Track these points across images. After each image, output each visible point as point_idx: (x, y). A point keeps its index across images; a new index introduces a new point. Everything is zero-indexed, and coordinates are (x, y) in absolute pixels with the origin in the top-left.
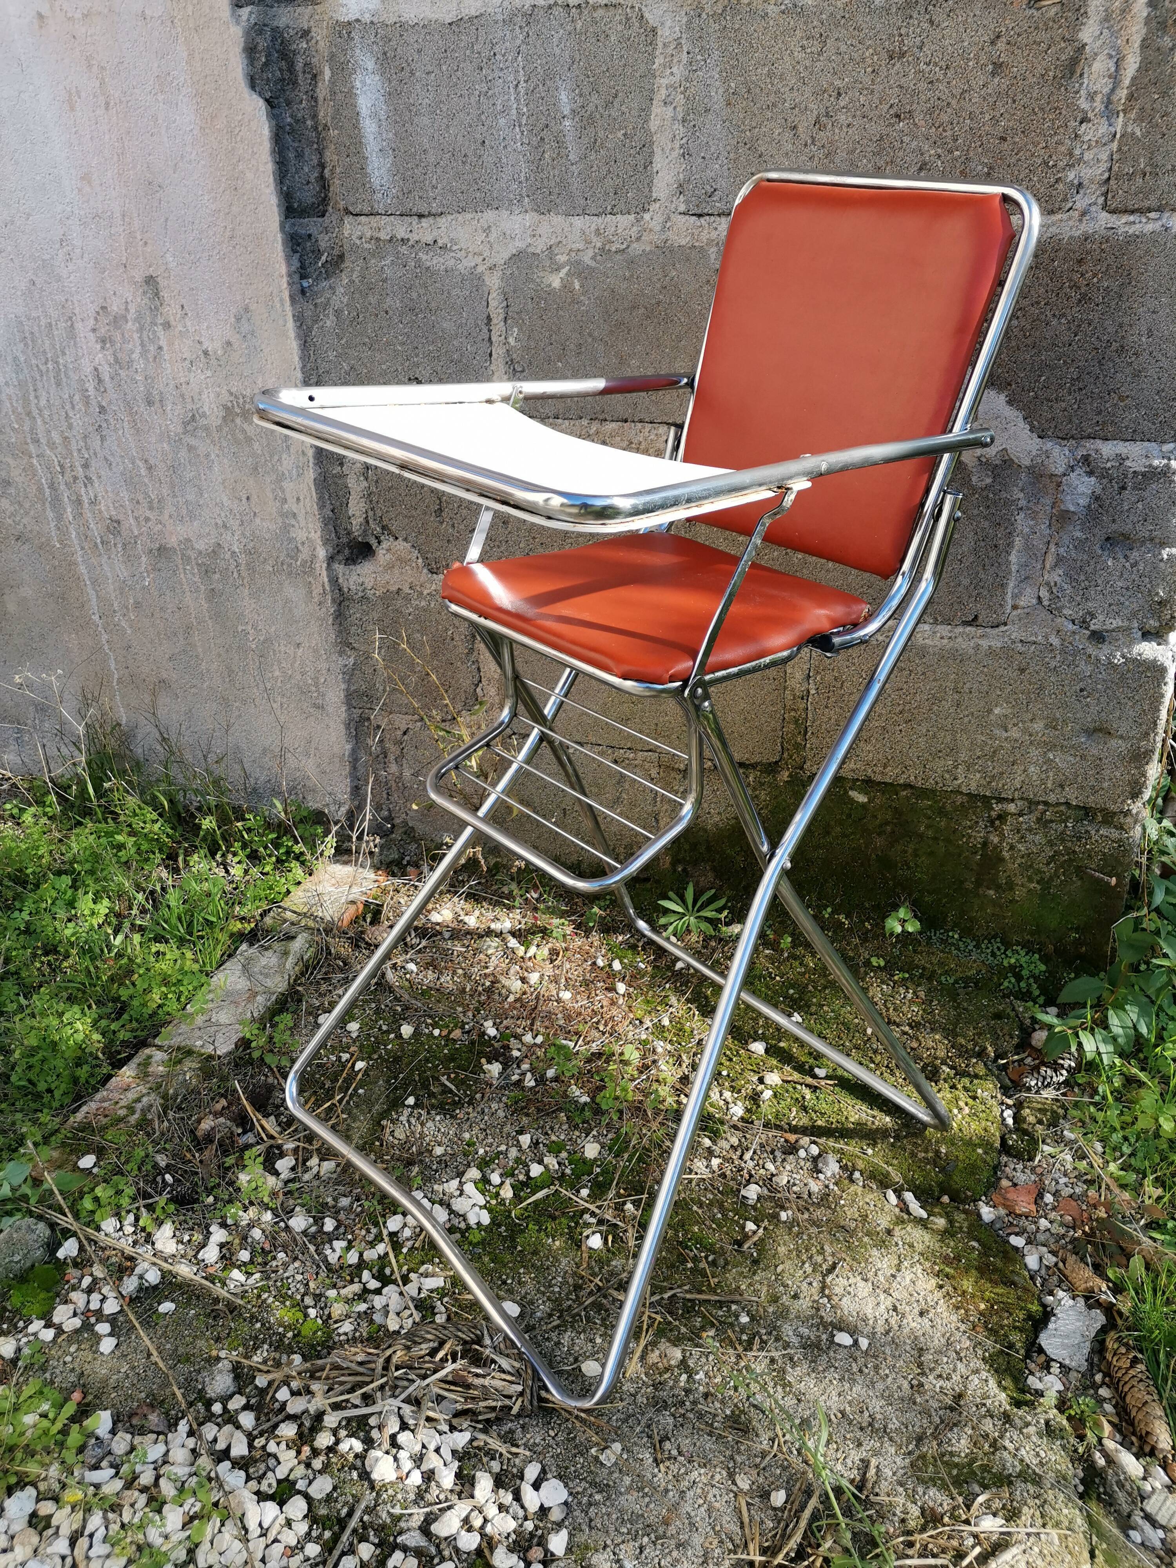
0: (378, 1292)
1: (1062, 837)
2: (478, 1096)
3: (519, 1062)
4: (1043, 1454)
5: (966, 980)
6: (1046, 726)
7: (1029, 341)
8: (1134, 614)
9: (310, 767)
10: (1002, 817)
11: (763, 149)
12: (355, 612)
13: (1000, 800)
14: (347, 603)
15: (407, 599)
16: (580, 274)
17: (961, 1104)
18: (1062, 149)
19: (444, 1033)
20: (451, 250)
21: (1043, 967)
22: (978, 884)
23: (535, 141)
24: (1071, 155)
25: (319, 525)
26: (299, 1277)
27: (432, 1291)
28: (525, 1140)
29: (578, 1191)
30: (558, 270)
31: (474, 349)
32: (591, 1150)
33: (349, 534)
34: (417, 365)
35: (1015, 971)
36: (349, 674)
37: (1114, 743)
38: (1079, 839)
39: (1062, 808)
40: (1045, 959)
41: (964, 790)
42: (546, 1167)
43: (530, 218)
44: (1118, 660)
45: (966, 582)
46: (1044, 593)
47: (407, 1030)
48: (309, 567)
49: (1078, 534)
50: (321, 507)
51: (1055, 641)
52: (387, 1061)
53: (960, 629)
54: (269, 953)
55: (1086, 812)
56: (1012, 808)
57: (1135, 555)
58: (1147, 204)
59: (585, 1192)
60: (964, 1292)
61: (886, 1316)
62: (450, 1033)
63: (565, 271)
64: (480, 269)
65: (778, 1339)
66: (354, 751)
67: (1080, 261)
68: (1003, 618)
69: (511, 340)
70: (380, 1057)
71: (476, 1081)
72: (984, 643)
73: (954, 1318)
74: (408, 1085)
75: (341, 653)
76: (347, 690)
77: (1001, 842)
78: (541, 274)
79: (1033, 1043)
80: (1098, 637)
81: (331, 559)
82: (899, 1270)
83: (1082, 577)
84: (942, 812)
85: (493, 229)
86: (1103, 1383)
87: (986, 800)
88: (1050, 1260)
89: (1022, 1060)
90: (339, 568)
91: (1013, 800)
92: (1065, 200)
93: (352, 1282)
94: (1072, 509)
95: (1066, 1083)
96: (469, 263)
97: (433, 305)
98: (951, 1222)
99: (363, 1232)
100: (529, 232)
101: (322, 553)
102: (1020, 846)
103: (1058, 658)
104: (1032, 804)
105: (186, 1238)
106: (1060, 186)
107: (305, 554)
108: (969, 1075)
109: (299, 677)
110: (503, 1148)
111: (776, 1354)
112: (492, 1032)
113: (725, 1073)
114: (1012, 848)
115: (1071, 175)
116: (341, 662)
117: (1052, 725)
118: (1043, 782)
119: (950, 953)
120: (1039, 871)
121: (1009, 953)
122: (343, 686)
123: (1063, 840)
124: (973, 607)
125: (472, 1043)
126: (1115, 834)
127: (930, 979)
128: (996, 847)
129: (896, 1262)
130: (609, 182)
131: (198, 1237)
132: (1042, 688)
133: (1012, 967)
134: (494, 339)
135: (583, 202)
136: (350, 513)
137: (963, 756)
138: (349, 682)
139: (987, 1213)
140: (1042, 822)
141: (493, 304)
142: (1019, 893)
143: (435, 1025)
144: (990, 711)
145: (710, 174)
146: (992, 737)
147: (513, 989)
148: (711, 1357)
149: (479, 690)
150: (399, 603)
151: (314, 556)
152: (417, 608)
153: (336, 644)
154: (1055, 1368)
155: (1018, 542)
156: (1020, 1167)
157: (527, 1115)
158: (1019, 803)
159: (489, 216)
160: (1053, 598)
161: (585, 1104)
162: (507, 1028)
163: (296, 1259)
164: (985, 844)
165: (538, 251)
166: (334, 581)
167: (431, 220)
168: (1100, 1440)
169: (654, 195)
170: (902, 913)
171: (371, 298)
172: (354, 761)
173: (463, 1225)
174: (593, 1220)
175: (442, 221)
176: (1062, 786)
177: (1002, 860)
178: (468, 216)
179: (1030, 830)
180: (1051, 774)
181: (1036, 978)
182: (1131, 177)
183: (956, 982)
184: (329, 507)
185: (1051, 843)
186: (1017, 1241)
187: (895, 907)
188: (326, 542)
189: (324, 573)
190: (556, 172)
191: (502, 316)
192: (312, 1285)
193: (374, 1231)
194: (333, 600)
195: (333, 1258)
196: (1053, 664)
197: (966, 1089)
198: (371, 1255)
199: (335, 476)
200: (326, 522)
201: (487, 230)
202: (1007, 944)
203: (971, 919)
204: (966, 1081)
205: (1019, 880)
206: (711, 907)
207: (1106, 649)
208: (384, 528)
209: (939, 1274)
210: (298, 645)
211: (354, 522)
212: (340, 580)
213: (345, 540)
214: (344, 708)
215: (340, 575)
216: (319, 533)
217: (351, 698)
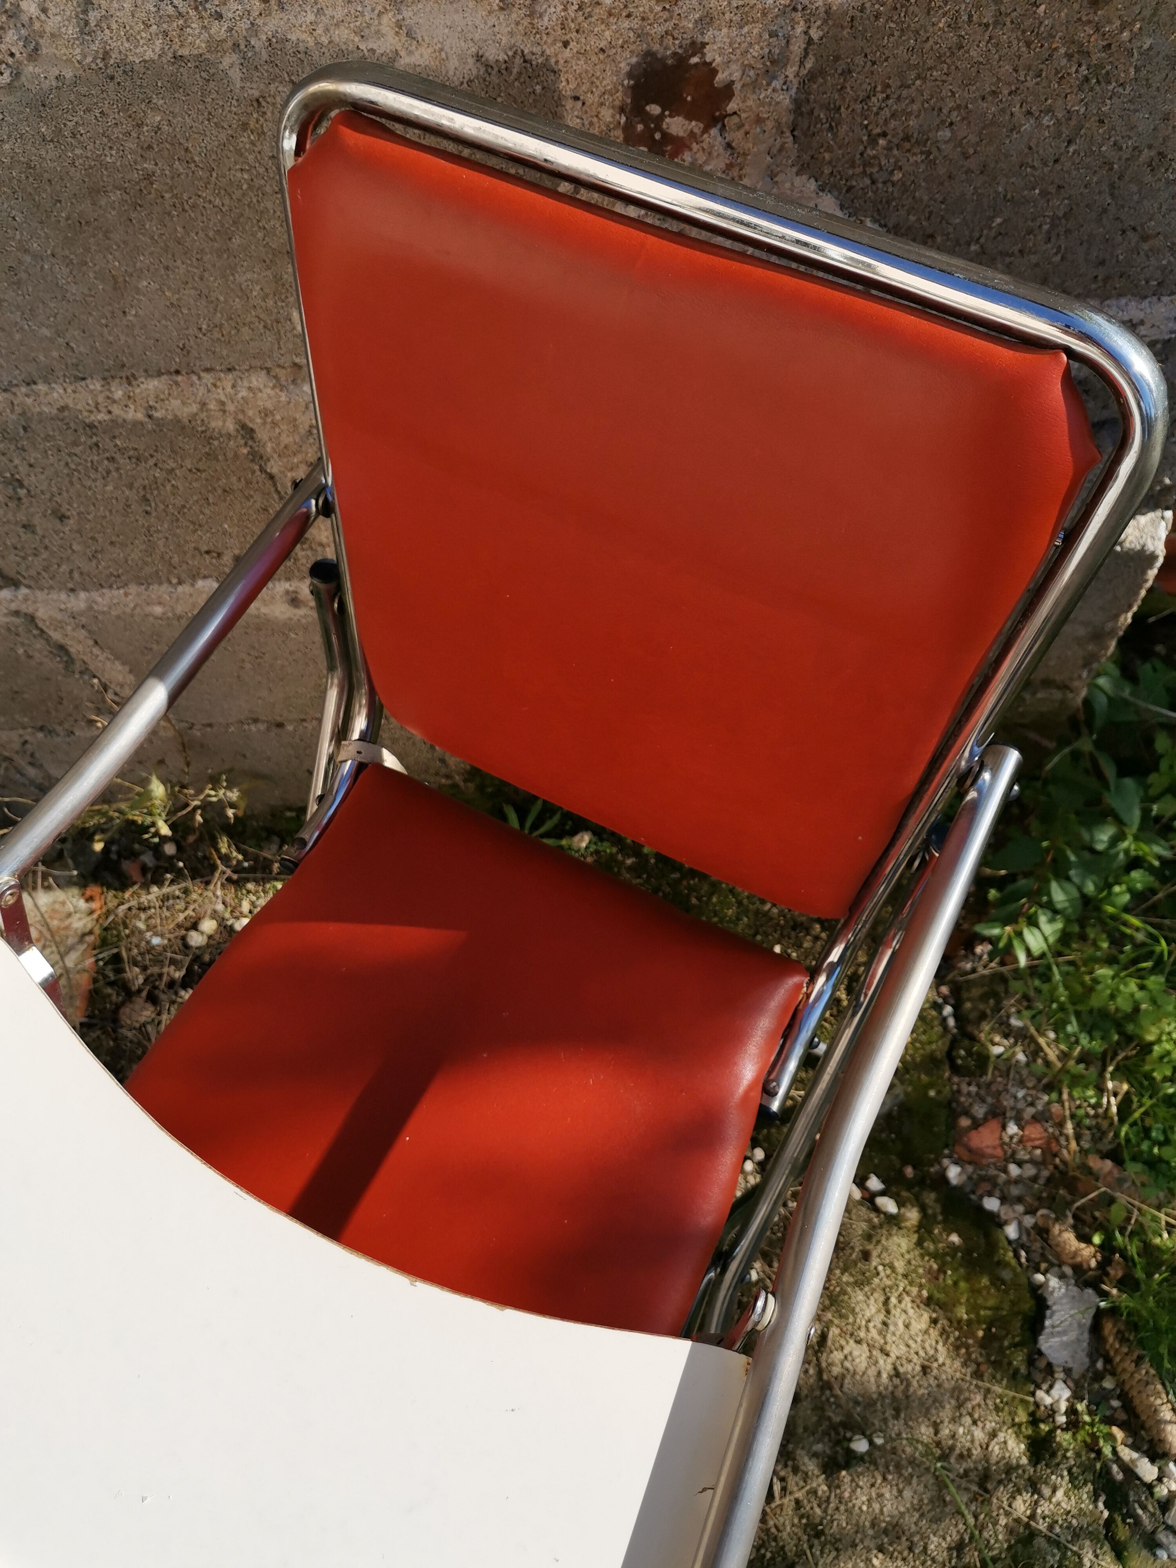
4: (1074, 1522)
60: (959, 1321)
61: (890, 1388)
65: (796, 1470)
73: (957, 1364)
82: (888, 1312)
86: (1105, 1369)
88: (1029, 1221)
98: (923, 1209)
111: (799, 1495)
129: (882, 1299)
139: (954, 1175)
154: (1060, 1375)
156: (973, 1089)
168: (1115, 1451)
186: (992, 1204)
206: (548, 826)
209: (929, 1302)
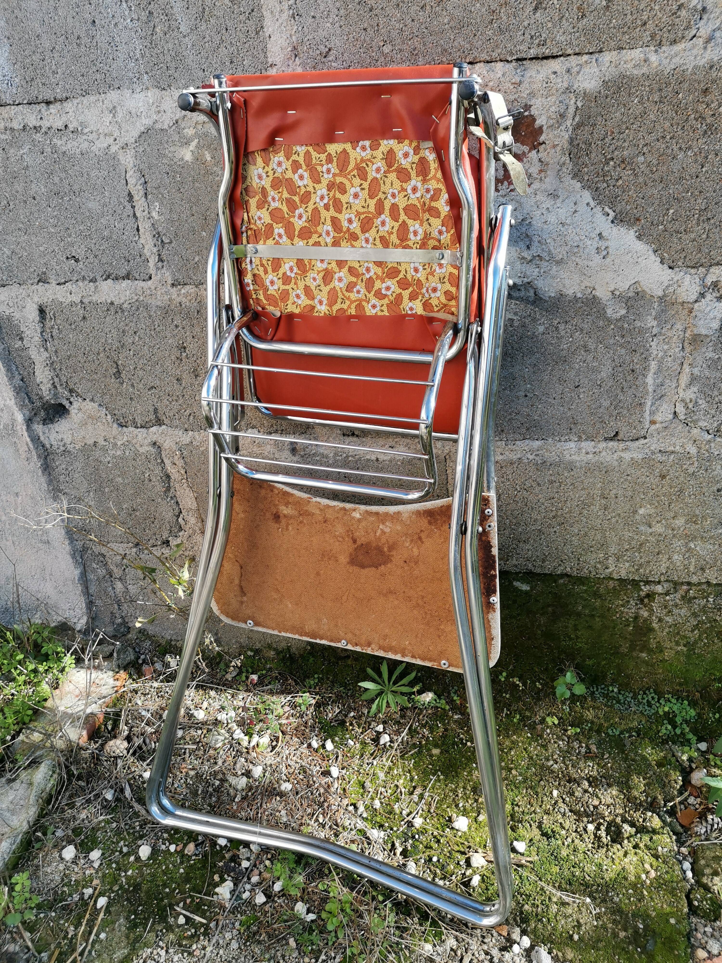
1: (704, 610)
2: (212, 925)
3: (248, 872)
5: (629, 730)
6: (687, 522)
7: (656, 176)
9: (48, 589)
10: (650, 596)
12: (60, 464)
13: (647, 583)
14: (51, 457)
15: (105, 450)
16: (209, 147)
17: (647, 866)
19: (179, 849)
20: (82, 133)
21: (692, 712)
22: (632, 648)
23: (144, 15)
25: (12, 393)
30: (187, 143)
31: (121, 225)
33: (41, 398)
34: (72, 245)
35: (670, 718)
39: (704, 587)
40: (693, 704)
41: (616, 576)
43: (152, 95)
45: (606, 404)
46: (680, 409)
47: (145, 851)
48: (10, 429)
49: (710, 355)
50: (11, 378)
51: (693, 450)
52: (127, 891)
53: (602, 445)
54: (16, 785)
56: (659, 589)
62: (185, 846)
63: (194, 144)
64: (114, 149)
66: (83, 574)
67: (706, 91)
68: (643, 433)
69: (154, 214)
70: (121, 887)
71: (211, 904)
72: (627, 456)
74: (147, 920)
75: (55, 498)
77: (651, 615)
78: (172, 149)
79: (693, 782)
81: (29, 422)
83: (716, 393)
84: (596, 595)
85: (118, 109)
87: (635, 584)
89: (686, 799)
90: (38, 428)
91: (659, 582)
92: (688, 28)
94: (704, 332)
96: (102, 143)
97: (76, 187)
100: (153, 109)
101: (19, 417)
102: (667, 619)
103: (696, 464)
104: (676, 585)
106: (684, 13)
107: (6, 418)
108: (648, 832)
112: (224, 841)
113: (435, 859)
114: (660, 620)
116: (56, 505)
117: (692, 519)
118: (686, 567)
119: (612, 706)
120: (685, 637)
121: (662, 701)
123: (705, 612)
124: (613, 425)
125: (205, 855)
127: (598, 732)
128: (645, 620)
130: (223, 51)
132: (681, 491)
133: (666, 714)
134: (138, 215)
135: (201, 73)
136: (38, 381)
137: (613, 549)
140: (687, 599)
141: (132, 181)
142: (667, 654)
143: (172, 840)
144: (635, 512)
145: (322, 33)
146: (638, 532)
147: (239, 787)
149: (180, 520)
150: (97, 453)
151: (14, 420)
152: (114, 457)
153: (49, 491)
155: (653, 365)
157: (259, 942)
158: (666, 585)
159: (113, 96)
160: (690, 412)
161: (312, 921)
164: (636, 618)
165: (166, 127)
166: (35, 439)
167: (58, 104)
169: (270, 60)
170: (569, 677)
171: (16, 186)
172: (84, 582)
175: (68, 105)
176: (703, 569)
177: (652, 630)
178: (92, 98)
179: (676, 606)
180: (693, 560)
181: (687, 722)
183: (622, 733)
184: (18, 377)
185: (694, 615)
187: (562, 672)
188: (22, 407)
189: (26, 434)
190: (170, 46)
191: (142, 193)
194: (39, 457)
196: (691, 470)
197: (647, 848)
199: (17, 350)
200: (18, 390)
201: (113, 110)
202: (660, 695)
203: (627, 676)
204: (646, 838)
205: (668, 644)
206: (405, 681)
208: (71, 391)
210: (17, 494)
211: (43, 388)
212: (42, 438)
213: (39, 404)
214: (67, 542)
215: (41, 434)
216: (13, 401)
217: (70, 534)
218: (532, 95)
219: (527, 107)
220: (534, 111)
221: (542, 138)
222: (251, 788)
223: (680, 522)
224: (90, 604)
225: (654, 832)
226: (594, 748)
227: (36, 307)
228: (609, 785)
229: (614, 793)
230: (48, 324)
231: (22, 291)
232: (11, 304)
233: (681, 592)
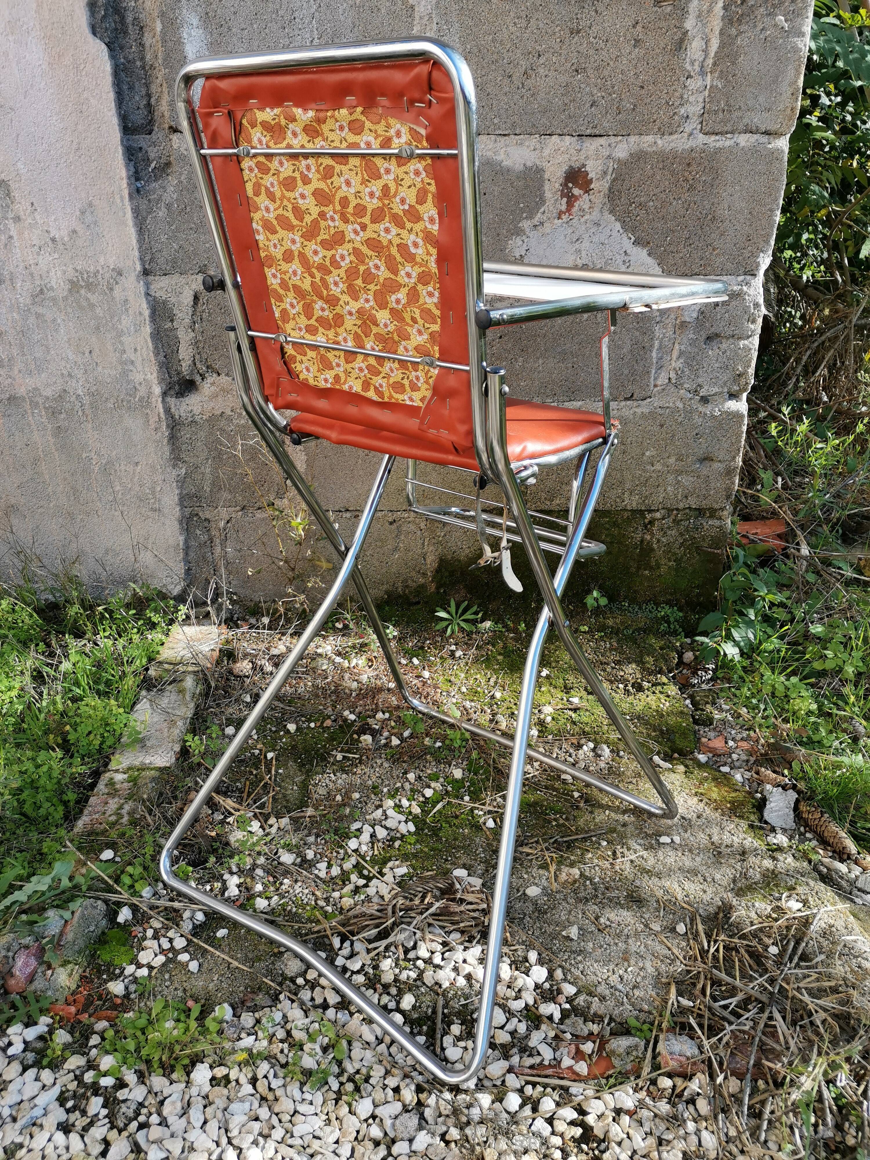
0: (366, 886)
2: (364, 757)
3: (380, 732)
5: (639, 630)
6: (677, 460)
7: (660, 215)
8: (725, 383)
9: (146, 558)
10: (651, 522)
11: (489, 90)
12: (185, 434)
13: (650, 511)
14: (178, 427)
15: (230, 419)
17: (663, 702)
18: (677, 94)
19: (318, 724)
21: (681, 614)
22: (639, 568)
24: (682, 97)
25: (155, 368)
26: (306, 891)
27: (402, 876)
28: (411, 776)
29: (462, 799)
32: (458, 774)
33: (178, 374)
35: (666, 619)
36: (182, 482)
37: (716, 465)
38: (697, 529)
39: (687, 511)
40: (680, 610)
41: (629, 508)
42: (434, 789)
44: (717, 413)
45: (626, 372)
46: (673, 375)
47: (292, 727)
48: (146, 402)
49: (691, 336)
50: (157, 354)
51: (681, 406)
52: (287, 749)
53: (623, 403)
54: (167, 694)
55: (700, 512)
56: (658, 515)
57: (724, 346)
58: (726, 129)
59: (467, 798)
60: (715, 801)
62: (322, 723)
65: (628, 849)
66: (186, 541)
67: (689, 165)
68: (649, 394)
70: (281, 747)
71: (358, 748)
72: (639, 411)
73: (717, 815)
74: (311, 761)
75: (174, 466)
76: (180, 494)
77: (652, 538)
79: (685, 661)
80: (705, 400)
81: (165, 394)
83: (695, 363)
84: (615, 524)
87: (641, 512)
88: (747, 775)
89: (681, 671)
90: (172, 401)
91: (658, 510)
92: (679, 126)
93: (344, 884)
94: (688, 320)
95: (711, 679)
98: (686, 766)
99: (335, 854)
101: (157, 390)
102: (663, 539)
103: (682, 415)
104: (670, 510)
105: (208, 888)
106: (676, 117)
107: (142, 391)
108: (660, 684)
109: (137, 488)
110: (399, 785)
111: (632, 857)
112: (352, 717)
114: (658, 541)
115: (682, 111)
116: (174, 473)
117: (680, 459)
118: (676, 496)
119: (625, 615)
120: (675, 554)
121: (659, 609)
122: (177, 492)
123: (688, 531)
124: (630, 388)
125: (341, 727)
126: (717, 523)
127: (617, 634)
128: (648, 542)
131: (218, 885)
132: (673, 436)
133: (663, 617)
136: (180, 357)
137: (627, 486)
138: (181, 488)
139: (702, 758)
140: (677, 522)
142: (663, 570)
143: (309, 721)
144: (643, 454)
146: (644, 471)
147: (352, 688)
148: (597, 868)
150: (223, 423)
151: (151, 393)
152: (238, 425)
153: (171, 460)
154: (779, 830)
155: (657, 344)
156: (707, 729)
157: (404, 762)
158: (662, 511)
160: (679, 377)
161: (440, 747)
162: (360, 713)
163: (296, 881)
164: (642, 541)
166: (168, 411)
168: (819, 860)
170: (595, 594)
171: (196, 194)
172: (187, 548)
173: (398, 835)
174: (481, 813)
176: (686, 497)
177: (652, 550)
179: (669, 528)
180: (680, 490)
181: (677, 622)
182: (716, 112)
183: (633, 632)
184: (162, 354)
185: (681, 534)
186: (725, 769)
187: (589, 592)
188: (161, 381)
189: (160, 406)
192: (318, 893)
193: (342, 851)
194: (168, 426)
195: (323, 874)
196: (680, 420)
197: (661, 693)
198: (348, 865)
199: (166, 330)
200: (160, 366)
202: (657, 604)
203: (635, 592)
204: (659, 688)
205: (663, 561)
206: (469, 612)
207: (710, 406)
208: (208, 367)
209: (696, 794)
210: (137, 464)
211: (184, 365)
212: (173, 410)
213: (176, 379)
214: (178, 509)
215: (172, 406)
216: (155, 375)
217: (183, 500)
218: (587, 158)
219: (584, 166)
220: (588, 168)
221: (592, 186)
222: (361, 690)
223: (672, 460)
224: (188, 571)
225: (664, 684)
226: (615, 644)
227: (192, 293)
228: (630, 663)
229: (634, 666)
230: (200, 308)
231: (182, 280)
232: (169, 290)
233: (673, 517)
